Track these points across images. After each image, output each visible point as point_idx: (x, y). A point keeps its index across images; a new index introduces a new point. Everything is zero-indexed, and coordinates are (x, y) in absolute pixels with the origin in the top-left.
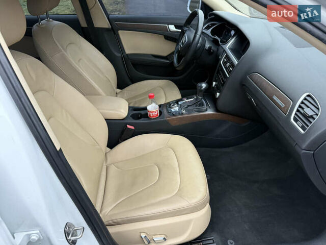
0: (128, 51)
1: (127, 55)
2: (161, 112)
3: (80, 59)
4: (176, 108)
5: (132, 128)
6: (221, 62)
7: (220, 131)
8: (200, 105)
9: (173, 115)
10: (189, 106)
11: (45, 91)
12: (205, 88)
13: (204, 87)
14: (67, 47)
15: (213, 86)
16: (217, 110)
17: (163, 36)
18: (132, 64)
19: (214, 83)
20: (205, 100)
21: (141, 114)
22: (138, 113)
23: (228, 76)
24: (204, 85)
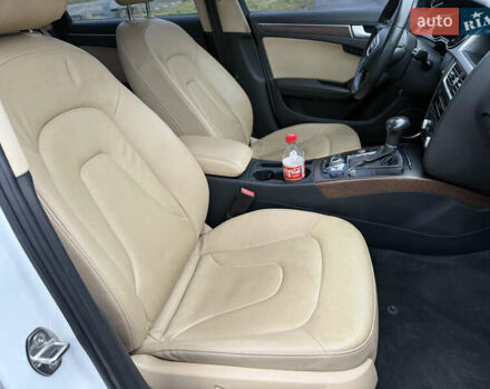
0: (277, 74)
1: (275, 80)
2: (308, 172)
3: (192, 80)
4: (340, 166)
5: (251, 194)
6: (445, 80)
7: (428, 218)
8: (390, 162)
9: (331, 177)
10: (367, 162)
11: (98, 107)
12: (403, 126)
13: (399, 125)
14: (168, 59)
15: (424, 127)
16: (425, 174)
17: (341, 46)
18: (283, 96)
19: (426, 122)
20: (403, 154)
21: (272, 172)
22: (267, 171)
23: (451, 97)
24: (401, 122)
